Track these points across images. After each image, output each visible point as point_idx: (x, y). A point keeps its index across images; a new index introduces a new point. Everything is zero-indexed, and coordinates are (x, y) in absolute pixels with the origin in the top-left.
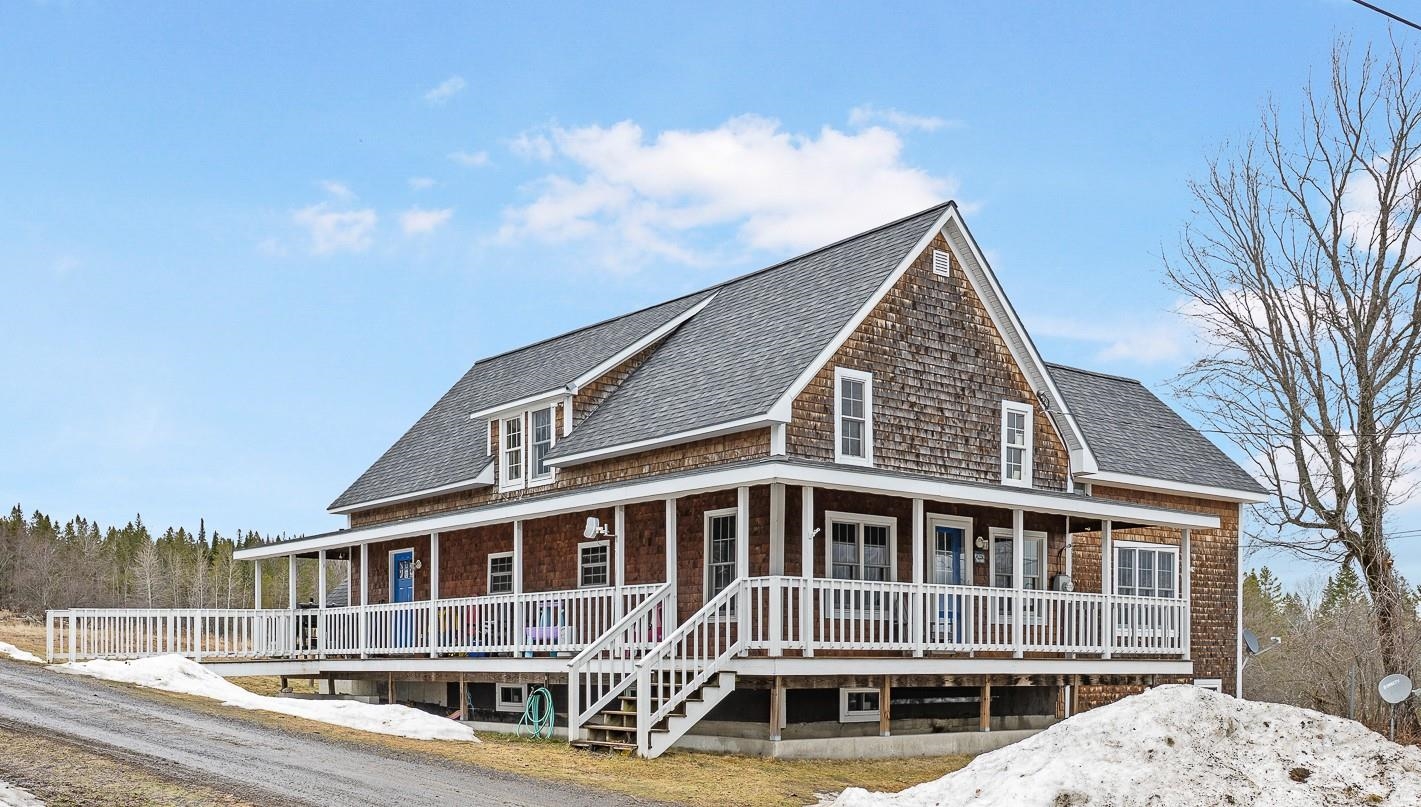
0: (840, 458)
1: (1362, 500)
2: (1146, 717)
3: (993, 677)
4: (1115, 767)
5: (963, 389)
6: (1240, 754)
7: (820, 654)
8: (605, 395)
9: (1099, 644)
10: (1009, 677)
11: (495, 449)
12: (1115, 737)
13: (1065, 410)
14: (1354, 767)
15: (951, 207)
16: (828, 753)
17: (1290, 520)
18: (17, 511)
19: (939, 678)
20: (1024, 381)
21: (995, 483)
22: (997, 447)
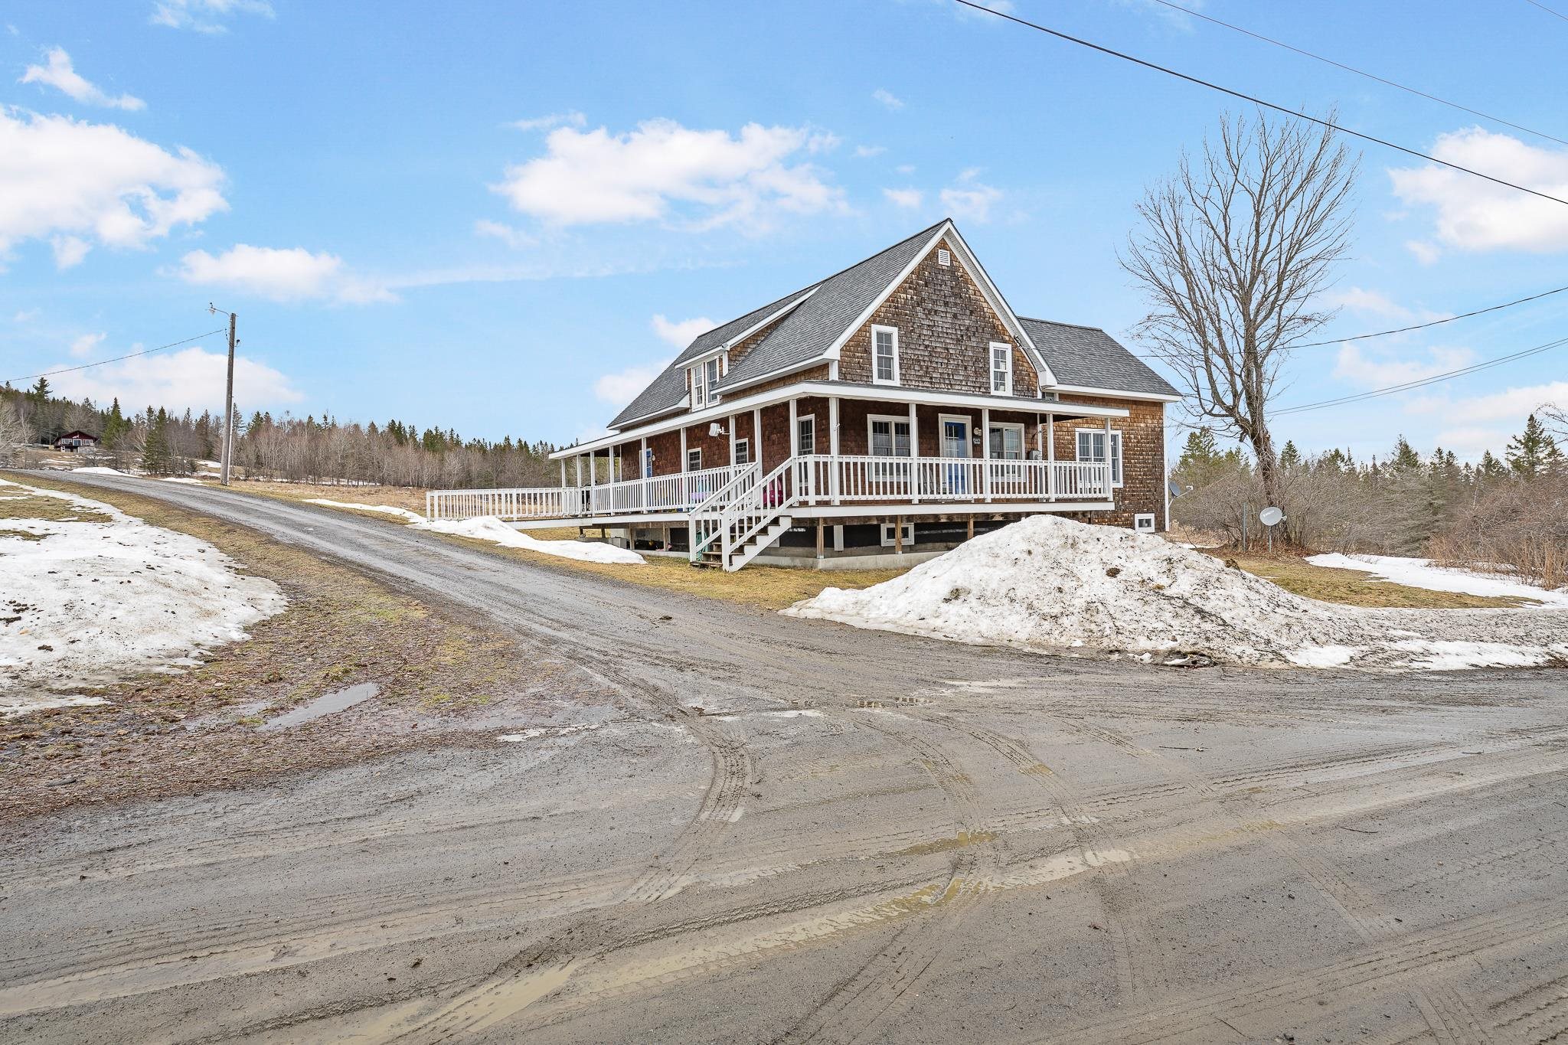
0: (876, 381)
1: (1249, 397)
2: (1017, 537)
3: (975, 515)
4: (991, 570)
5: (962, 336)
6: (1077, 559)
7: (844, 503)
8: (749, 350)
9: (1047, 493)
10: (987, 515)
11: (690, 386)
12: (996, 550)
13: (1032, 346)
14: (1151, 567)
15: (949, 222)
16: (857, 566)
17: (1206, 412)
18: (507, 439)
19: (936, 516)
20: (1004, 329)
21: (987, 394)
22: (987, 371)
